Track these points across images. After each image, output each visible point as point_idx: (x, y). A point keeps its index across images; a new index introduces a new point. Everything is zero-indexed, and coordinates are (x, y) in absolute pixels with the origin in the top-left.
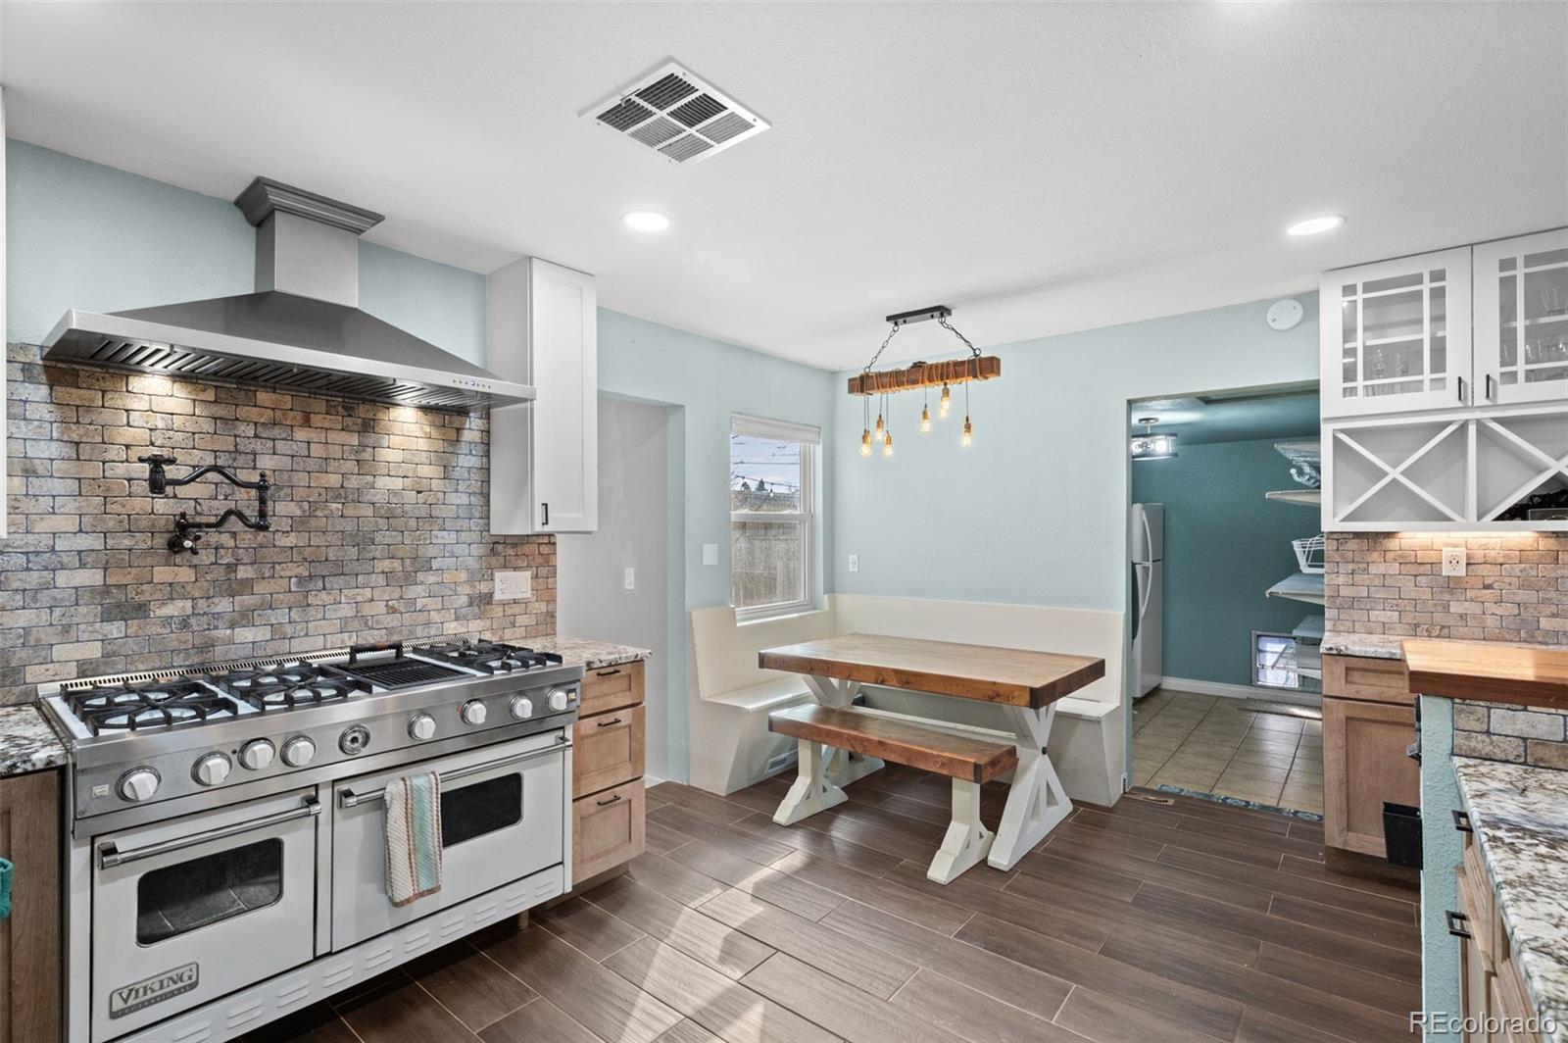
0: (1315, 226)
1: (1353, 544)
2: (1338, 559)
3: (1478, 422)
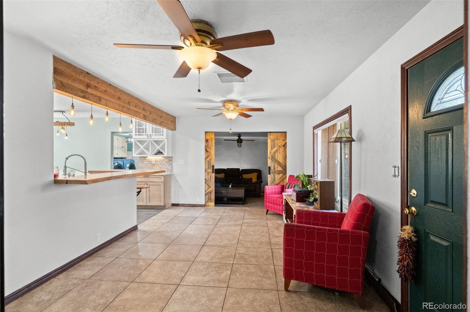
3: (151, 141)
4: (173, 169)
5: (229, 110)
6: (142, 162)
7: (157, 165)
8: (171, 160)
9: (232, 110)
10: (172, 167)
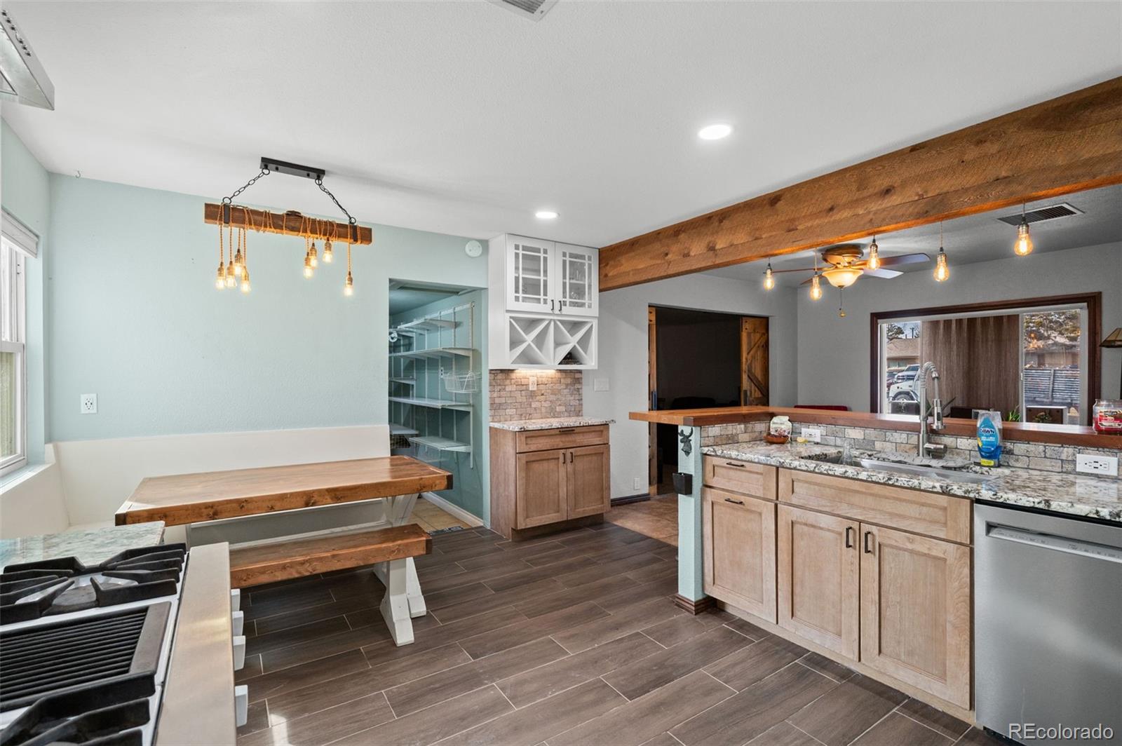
0: (546, 215)
1: (500, 376)
2: (494, 384)
3: (554, 321)
4: (582, 405)
5: (837, 267)
6: (498, 388)
7: (542, 395)
8: (578, 381)
9: (844, 266)
10: (581, 399)
